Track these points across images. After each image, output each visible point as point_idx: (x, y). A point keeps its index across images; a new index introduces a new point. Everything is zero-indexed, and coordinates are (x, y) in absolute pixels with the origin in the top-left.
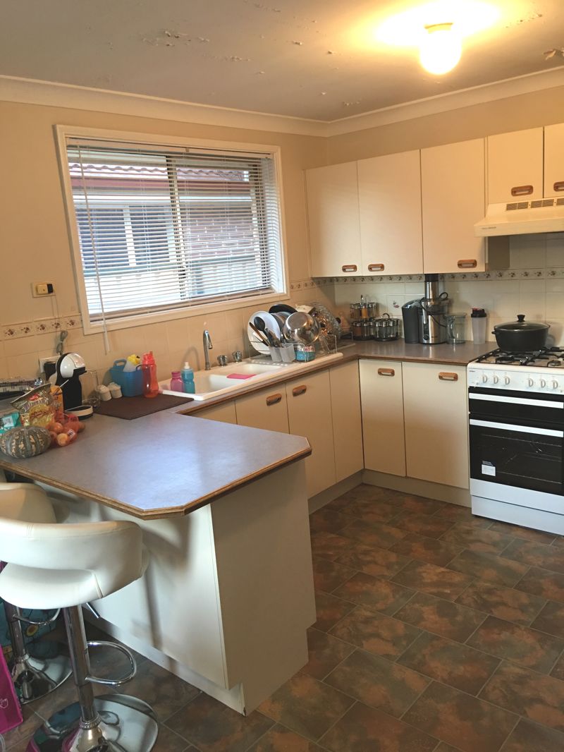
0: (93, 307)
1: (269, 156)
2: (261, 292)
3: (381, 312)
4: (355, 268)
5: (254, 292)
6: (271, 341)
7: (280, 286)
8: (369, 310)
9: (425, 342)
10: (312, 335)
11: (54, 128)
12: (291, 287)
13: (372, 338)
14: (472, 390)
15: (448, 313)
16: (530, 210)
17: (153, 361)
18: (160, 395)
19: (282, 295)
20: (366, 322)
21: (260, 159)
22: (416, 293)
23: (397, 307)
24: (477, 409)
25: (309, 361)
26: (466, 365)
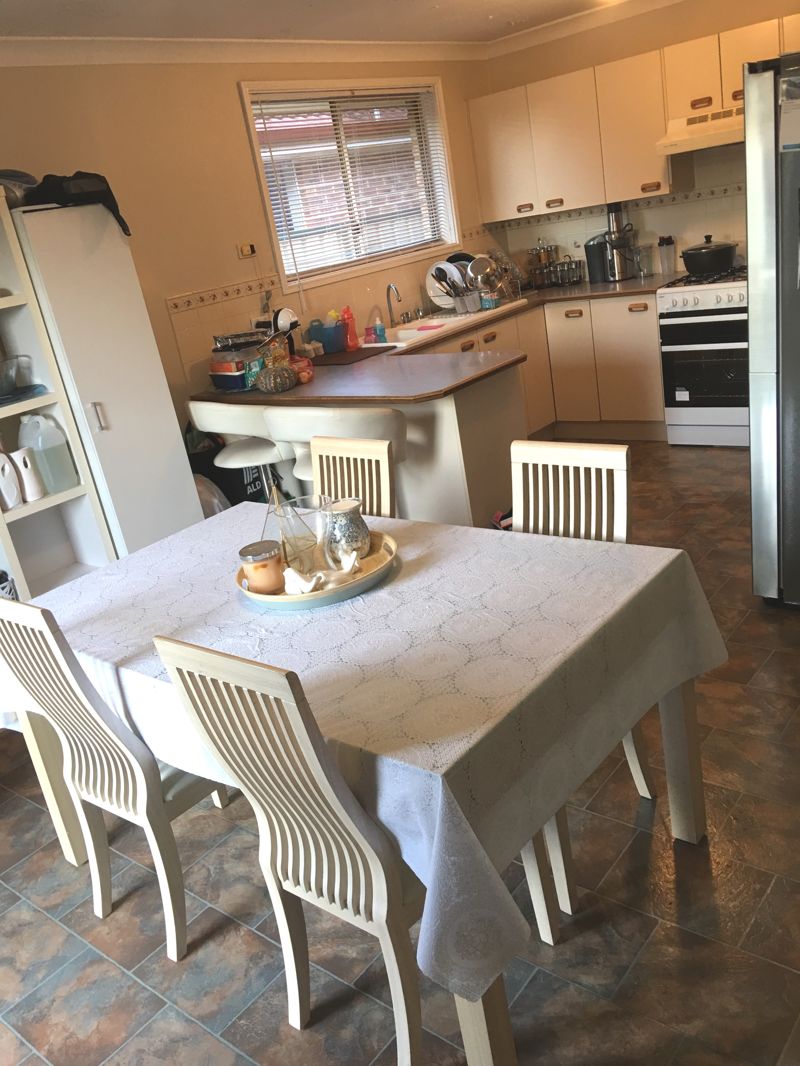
0: (289, 269)
1: (430, 90)
2: (433, 244)
3: (561, 256)
4: (531, 206)
5: (425, 245)
6: (455, 291)
7: (451, 236)
8: (548, 252)
9: (612, 279)
10: (496, 281)
11: (239, 86)
12: (463, 236)
13: (555, 285)
14: (662, 316)
15: (634, 245)
16: (710, 122)
17: (351, 314)
18: (361, 350)
19: (454, 246)
20: (546, 268)
21: (417, 94)
22: (598, 227)
23: (579, 246)
24: (669, 335)
25: (497, 307)
26: (654, 292)
